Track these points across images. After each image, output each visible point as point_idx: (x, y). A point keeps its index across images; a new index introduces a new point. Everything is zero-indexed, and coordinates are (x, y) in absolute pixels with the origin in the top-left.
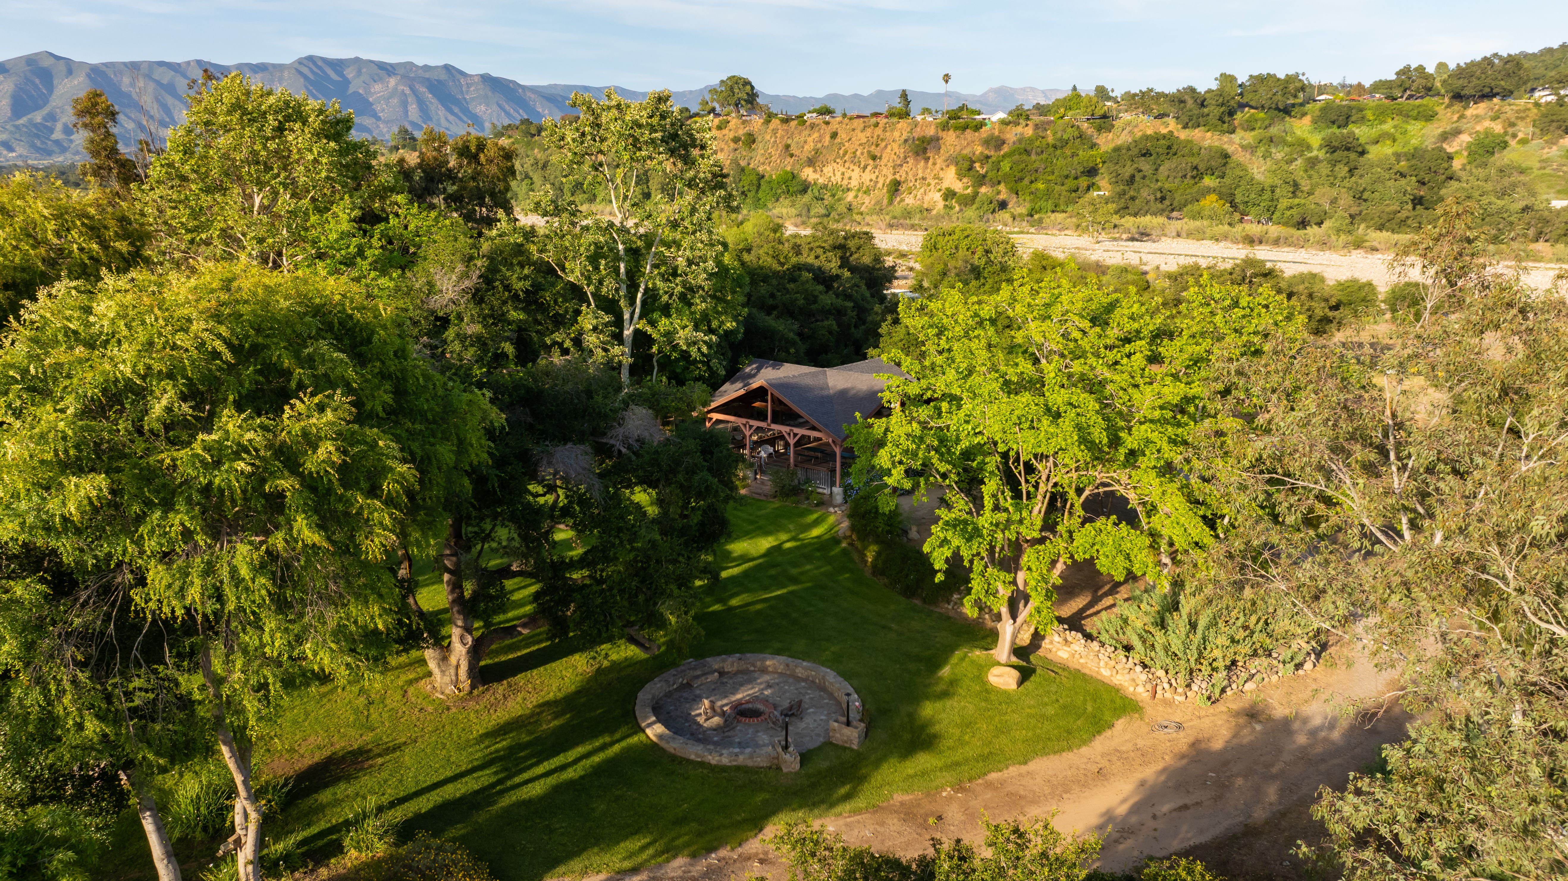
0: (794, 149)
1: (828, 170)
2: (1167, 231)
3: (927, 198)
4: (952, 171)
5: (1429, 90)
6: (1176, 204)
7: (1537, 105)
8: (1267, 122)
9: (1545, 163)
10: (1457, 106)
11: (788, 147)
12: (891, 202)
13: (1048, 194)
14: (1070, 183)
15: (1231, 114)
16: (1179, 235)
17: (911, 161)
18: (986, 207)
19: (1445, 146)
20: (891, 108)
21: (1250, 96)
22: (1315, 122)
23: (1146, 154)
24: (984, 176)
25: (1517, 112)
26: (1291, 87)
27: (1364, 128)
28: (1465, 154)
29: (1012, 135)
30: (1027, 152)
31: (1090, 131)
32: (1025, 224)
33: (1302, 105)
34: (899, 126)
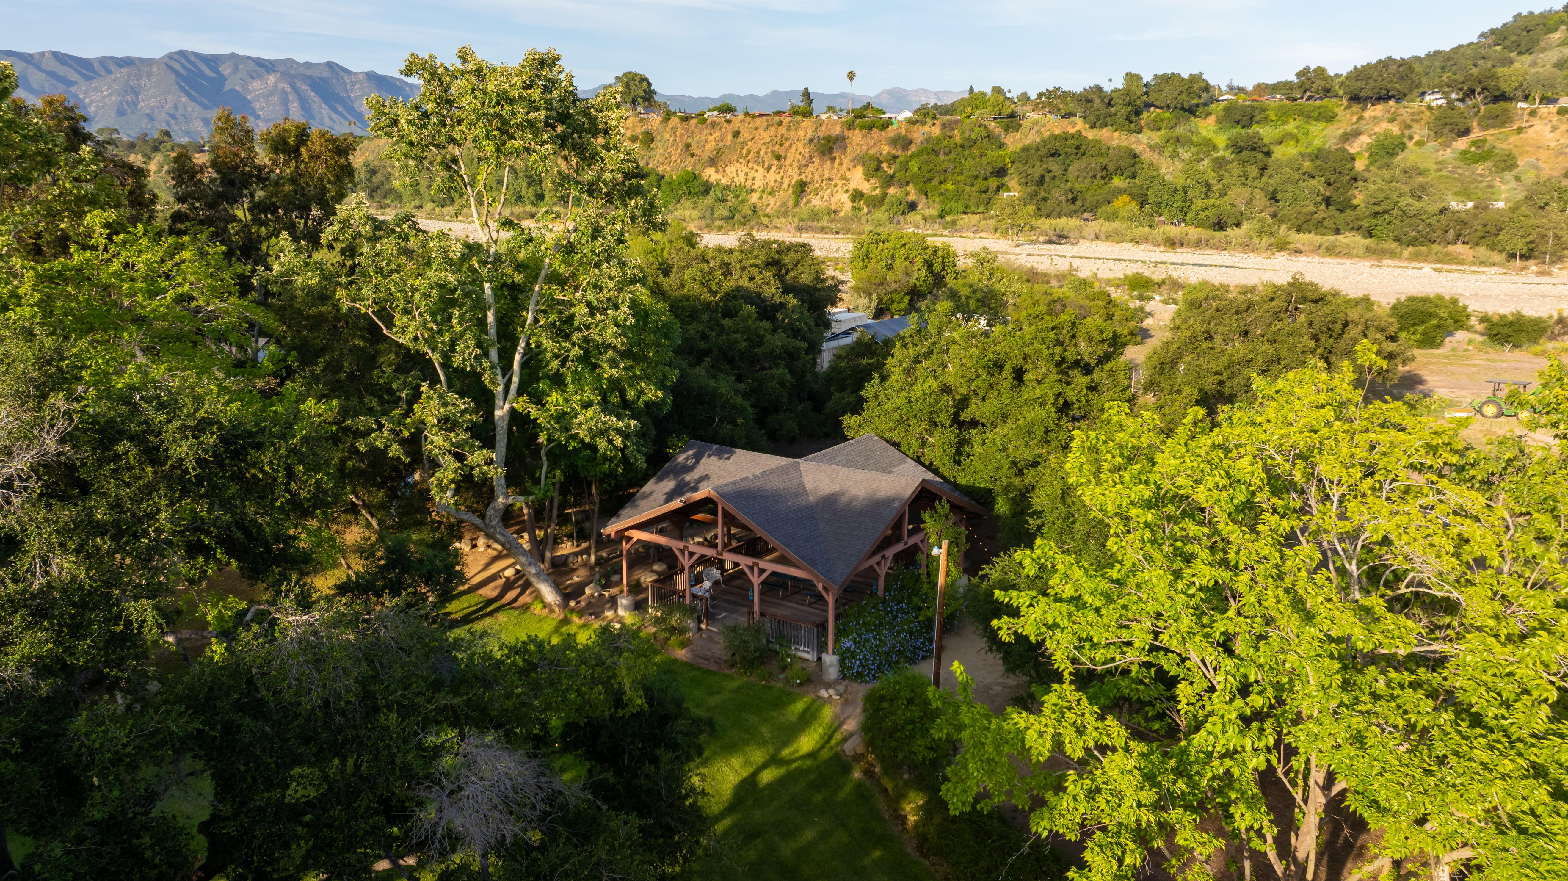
0: (694, 149)
1: (731, 170)
2: (1084, 233)
3: (834, 199)
4: (859, 170)
5: (1327, 92)
6: (1087, 204)
7: (1429, 108)
8: (1173, 122)
9: (1441, 164)
10: (1356, 108)
11: (688, 146)
12: (797, 204)
13: (958, 195)
14: (980, 184)
15: (1138, 113)
16: (1097, 238)
17: (817, 161)
18: (895, 209)
19: (1347, 147)
20: (793, 107)
21: (1156, 95)
22: (1219, 122)
23: (1055, 154)
24: (892, 177)
25: (1412, 114)
26: (1196, 87)
27: (1267, 128)
28: (1367, 155)
29: (919, 134)
30: (935, 152)
31: (998, 131)
32: (937, 226)
33: (1205, 105)
34: (804, 125)
